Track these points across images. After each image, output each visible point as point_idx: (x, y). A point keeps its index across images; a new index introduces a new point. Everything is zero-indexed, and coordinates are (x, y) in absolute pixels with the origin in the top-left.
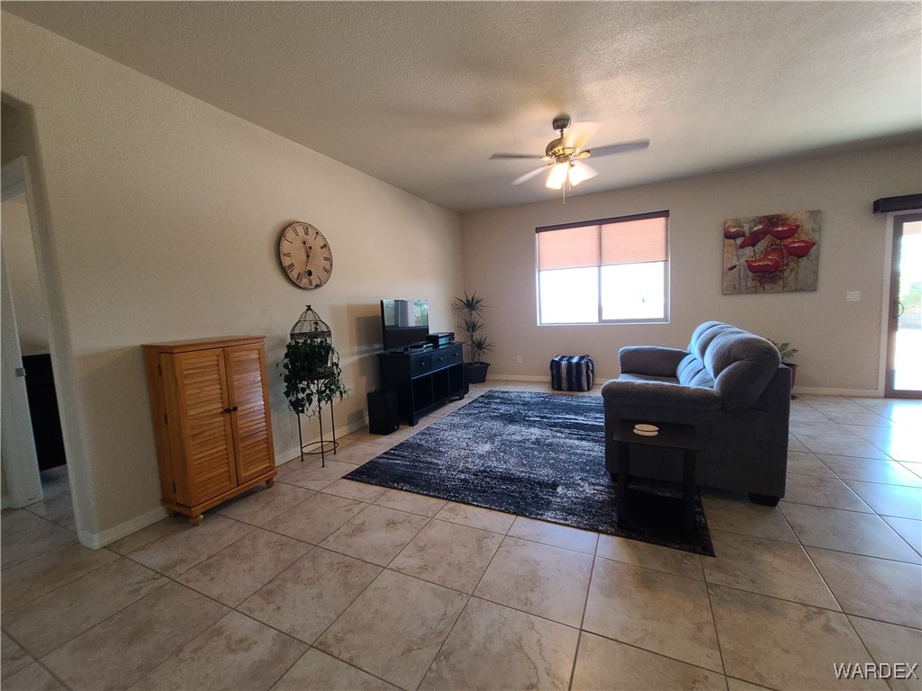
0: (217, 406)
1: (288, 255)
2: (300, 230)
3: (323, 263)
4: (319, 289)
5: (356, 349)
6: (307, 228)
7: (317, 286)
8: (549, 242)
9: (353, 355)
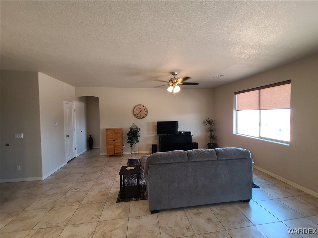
0: (112, 140)
1: (136, 112)
2: (139, 107)
3: (145, 113)
4: (143, 119)
5: (154, 133)
6: (141, 106)
7: (142, 118)
8: (241, 98)
9: (153, 134)
